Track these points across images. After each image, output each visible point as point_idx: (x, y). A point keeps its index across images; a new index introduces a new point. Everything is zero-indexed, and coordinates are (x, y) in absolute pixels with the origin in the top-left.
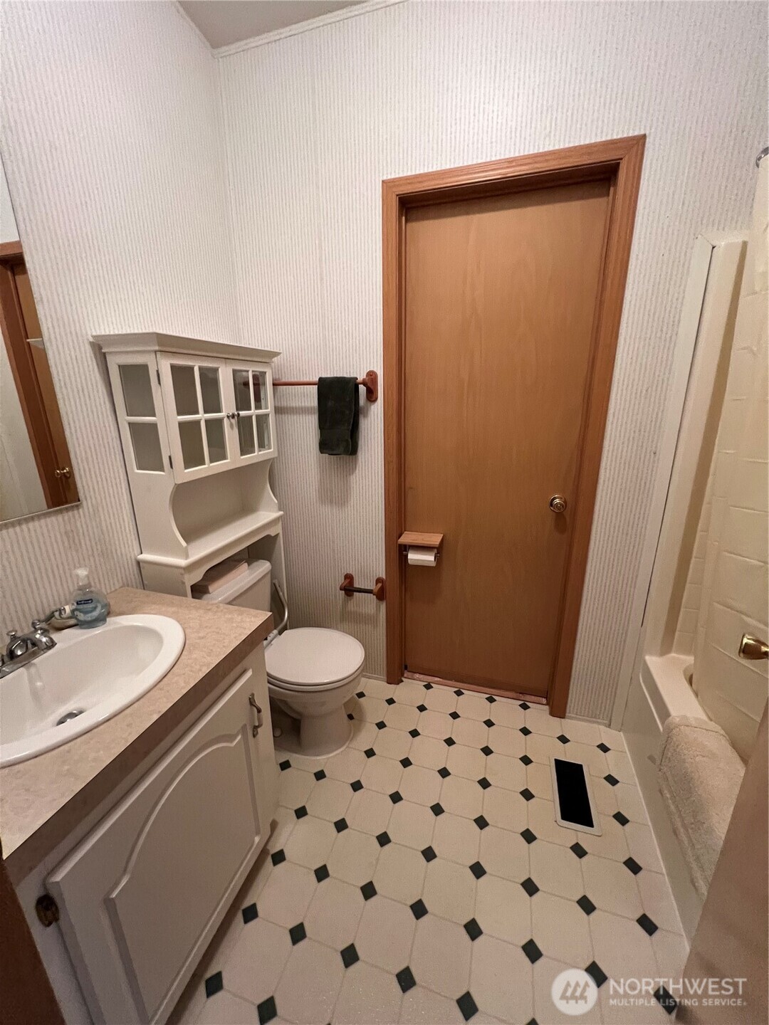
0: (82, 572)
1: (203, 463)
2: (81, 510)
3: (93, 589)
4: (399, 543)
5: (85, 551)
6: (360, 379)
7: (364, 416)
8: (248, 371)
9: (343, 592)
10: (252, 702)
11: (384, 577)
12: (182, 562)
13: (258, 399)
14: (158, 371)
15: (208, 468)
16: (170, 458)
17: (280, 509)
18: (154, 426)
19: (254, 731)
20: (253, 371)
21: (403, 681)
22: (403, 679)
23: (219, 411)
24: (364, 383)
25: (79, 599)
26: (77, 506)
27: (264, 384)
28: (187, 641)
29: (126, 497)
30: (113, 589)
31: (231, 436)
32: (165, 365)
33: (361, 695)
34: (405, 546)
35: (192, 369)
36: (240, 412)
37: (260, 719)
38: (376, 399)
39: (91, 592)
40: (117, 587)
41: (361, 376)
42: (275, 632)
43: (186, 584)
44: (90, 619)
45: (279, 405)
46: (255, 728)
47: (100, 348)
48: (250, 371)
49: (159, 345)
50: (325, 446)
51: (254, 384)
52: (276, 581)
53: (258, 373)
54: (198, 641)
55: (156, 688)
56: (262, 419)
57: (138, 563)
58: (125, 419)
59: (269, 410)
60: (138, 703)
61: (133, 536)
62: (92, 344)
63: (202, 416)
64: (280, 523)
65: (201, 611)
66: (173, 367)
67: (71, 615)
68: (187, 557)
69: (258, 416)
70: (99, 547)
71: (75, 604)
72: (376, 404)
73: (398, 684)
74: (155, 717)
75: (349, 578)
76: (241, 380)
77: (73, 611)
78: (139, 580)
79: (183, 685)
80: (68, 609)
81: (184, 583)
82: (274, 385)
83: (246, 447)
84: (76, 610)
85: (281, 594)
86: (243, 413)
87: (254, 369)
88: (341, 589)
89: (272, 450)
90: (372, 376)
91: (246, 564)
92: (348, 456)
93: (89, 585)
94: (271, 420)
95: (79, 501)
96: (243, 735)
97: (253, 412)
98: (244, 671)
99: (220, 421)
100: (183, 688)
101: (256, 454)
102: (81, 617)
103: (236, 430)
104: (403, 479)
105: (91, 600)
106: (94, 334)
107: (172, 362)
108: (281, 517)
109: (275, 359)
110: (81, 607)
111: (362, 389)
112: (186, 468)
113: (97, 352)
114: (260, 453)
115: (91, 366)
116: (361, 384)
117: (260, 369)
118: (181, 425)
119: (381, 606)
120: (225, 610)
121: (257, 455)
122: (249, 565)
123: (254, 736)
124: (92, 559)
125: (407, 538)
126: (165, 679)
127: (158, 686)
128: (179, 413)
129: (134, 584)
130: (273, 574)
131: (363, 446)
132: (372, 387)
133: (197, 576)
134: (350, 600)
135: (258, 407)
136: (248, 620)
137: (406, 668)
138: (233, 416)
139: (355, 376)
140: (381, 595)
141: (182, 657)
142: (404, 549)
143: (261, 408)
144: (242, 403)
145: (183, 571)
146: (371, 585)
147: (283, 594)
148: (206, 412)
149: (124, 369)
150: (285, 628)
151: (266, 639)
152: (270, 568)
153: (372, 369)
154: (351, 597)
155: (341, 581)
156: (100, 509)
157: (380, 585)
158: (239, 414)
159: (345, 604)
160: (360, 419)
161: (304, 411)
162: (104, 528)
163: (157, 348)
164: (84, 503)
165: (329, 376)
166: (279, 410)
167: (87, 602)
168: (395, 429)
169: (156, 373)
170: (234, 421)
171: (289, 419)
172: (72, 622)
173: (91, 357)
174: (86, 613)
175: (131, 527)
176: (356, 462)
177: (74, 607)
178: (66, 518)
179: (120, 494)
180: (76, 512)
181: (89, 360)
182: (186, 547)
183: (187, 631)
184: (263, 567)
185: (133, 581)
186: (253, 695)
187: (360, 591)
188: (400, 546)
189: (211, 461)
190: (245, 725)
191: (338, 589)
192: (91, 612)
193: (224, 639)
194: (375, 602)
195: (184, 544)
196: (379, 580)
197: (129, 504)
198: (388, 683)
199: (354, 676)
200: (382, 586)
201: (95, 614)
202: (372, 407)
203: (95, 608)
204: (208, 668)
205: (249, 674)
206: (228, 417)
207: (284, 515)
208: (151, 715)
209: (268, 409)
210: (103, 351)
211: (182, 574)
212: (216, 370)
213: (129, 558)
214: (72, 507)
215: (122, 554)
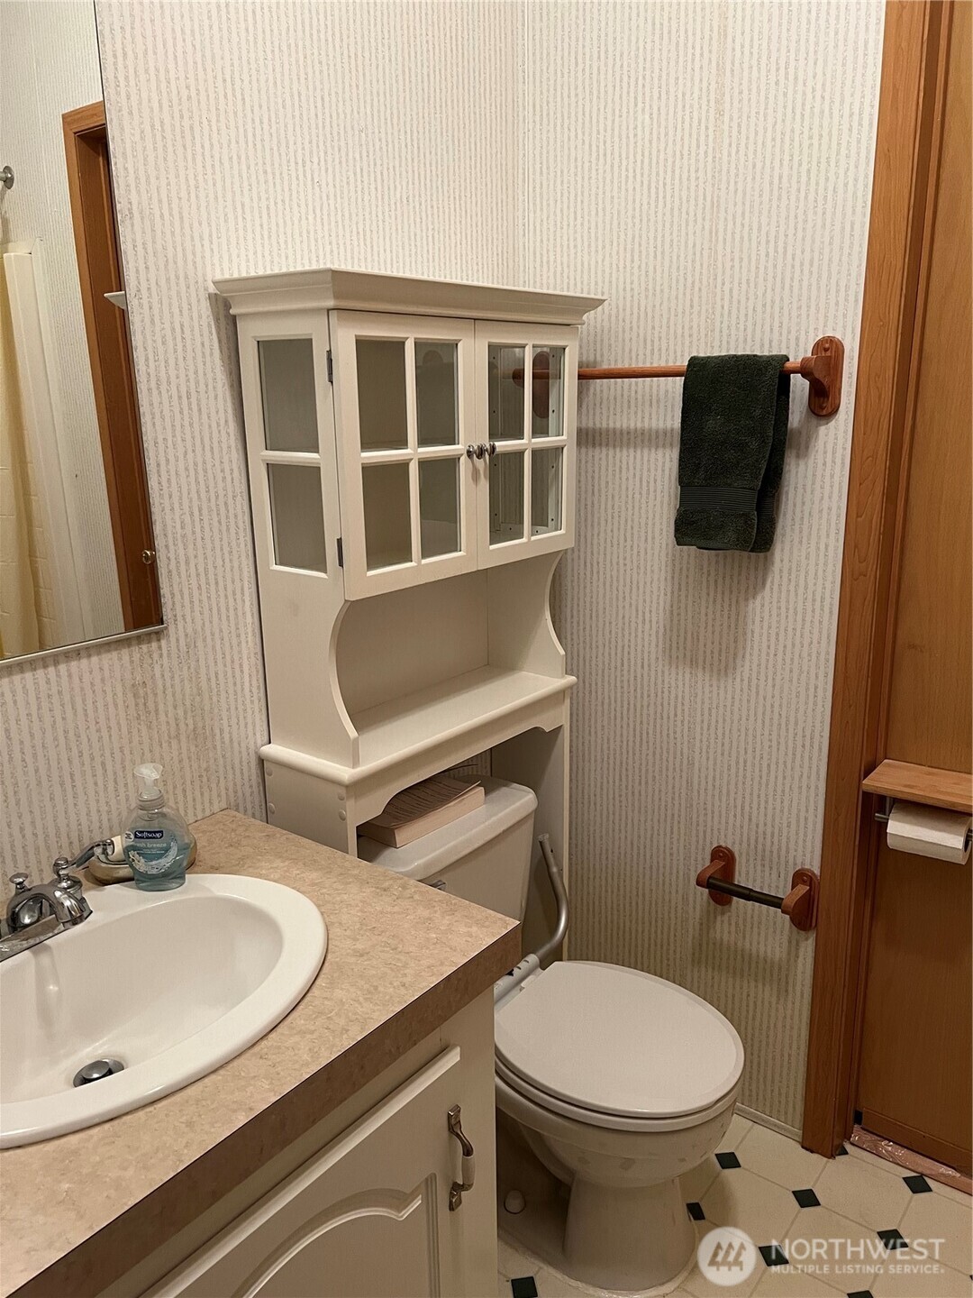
0: (150, 773)
1: (407, 557)
2: (163, 642)
3: (165, 810)
4: (864, 788)
5: (164, 728)
6: (795, 359)
7: (798, 456)
8: (523, 347)
9: (706, 891)
10: (453, 1126)
11: (817, 871)
12: (345, 772)
13: (541, 409)
14: (329, 352)
15: (419, 569)
16: (340, 541)
17: (568, 672)
18: (314, 472)
19: (452, 1195)
20: (534, 346)
21: (845, 1152)
22: (848, 1147)
23: (452, 440)
24: (805, 371)
25: (141, 825)
26: (157, 633)
27: (559, 376)
28: (329, 957)
29: (250, 619)
30: (208, 813)
31: (473, 497)
32: (345, 342)
33: (729, 1161)
34: (882, 798)
35: (400, 345)
36: (497, 444)
37: (467, 1171)
38: (835, 410)
39: (164, 815)
40: (216, 808)
41: (799, 351)
42: (533, 959)
43: (348, 821)
44: (154, 872)
45: (591, 425)
46: (456, 1189)
47: (227, 306)
48: (528, 345)
49: (336, 297)
50: (689, 528)
51: (535, 376)
52: (545, 838)
53: (545, 349)
54: (353, 960)
55: (251, 1051)
56: (546, 460)
57: (261, 761)
58: (261, 455)
59: (564, 437)
60: (213, 1077)
61: (258, 706)
62: (214, 299)
63: (413, 452)
64: (568, 701)
65: (368, 890)
66: (363, 345)
67: (123, 857)
68: (355, 763)
69: (536, 453)
70: (190, 721)
71: (132, 836)
72: (832, 423)
73: (832, 1156)
74: (241, 1120)
75: (723, 857)
76: (505, 367)
77: (127, 850)
78: (258, 799)
79: (306, 1057)
80: (119, 843)
81: (343, 819)
82: (581, 377)
83: (503, 523)
84: (133, 848)
85: (554, 870)
86: (503, 445)
87: (538, 342)
88: (699, 883)
89: (563, 531)
90: (829, 351)
91: (482, 789)
92: (745, 554)
93: (159, 801)
94: (567, 461)
95: (162, 622)
96: (426, 1200)
97: (527, 442)
98: (443, 1050)
99: (452, 462)
100: (307, 1064)
101: (524, 540)
102: (141, 865)
103: (484, 485)
104: (891, 619)
105: (161, 832)
106: (219, 277)
107: (358, 334)
108: (571, 687)
109: (588, 317)
110: (141, 844)
111: (800, 386)
112: (370, 566)
113: (222, 313)
114: (533, 538)
115: (207, 344)
116: (795, 372)
117: (550, 340)
118: (369, 471)
119: (803, 945)
120: (417, 897)
121: (529, 543)
122: (486, 793)
123: (452, 1208)
124: (174, 743)
125: (889, 778)
126: (273, 1035)
127: (256, 1049)
128: (367, 444)
129: (249, 806)
130: (540, 819)
131: (788, 530)
132: (826, 382)
133: (371, 807)
134: (723, 914)
135: (540, 429)
136: (463, 929)
137: (858, 1118)
138: (481, 453)
139: (783, 353)
140: (803, 915)
141: (315, 991)
142: (876, 807)
143: (545, 433)
144: (504, 420)
145: (343, 792)
146: (781, 887)
147: (561, 870)
148: (423, 442)
149: (265, 347)
150: (556, 955)
151: (511, 974)
152: (534, 805)
153: (830, 334)
154: (726, 907)
155: (702, 861)
156: (200, 644)
157: (802, 889)
158: (493, 448)
159: (707, 923)
160: (787, 460)
161: (647, 439)
162: (204, 685)
163: (331, 303)
164: (172, 629)
165: (716, 354)
166: (586, 438)
167: (154, 834)
168: (879, 489)
169: (325, 354)
170: (481, 464)
171: (607, 459)
172: (124, 871)
173: (209, 325)
174: (149, 858)
175: (254, 683)
176: (767, 566)
177: (130, 842)
178: (136, 656)
179: (240, 613)
180: (154, 645)
181: (206, 333)
182: (356, 740)
183: (335, 931)
184: (519, 801)
185: (249, 799)
186: (457, 1109)
187: (749, 895)
188: (867, 796)
189: (426, 553)
190: (433, 1177)
191: (693, 882)
192: (160, 856)
193: (405, 966)
194: (786, 931)
195: (352, 732)
196: (800, 877)
197: (254, 634)
198: (803, 1147)
199: (711, 1114)
200: (810, 890)
201: (166, 862)
202: (822, 429)
203: (167, 850)
204: (363, 1029)
205: (453, 1058)
206: (469, 454)
207: (577, 684)
208: (235, 1111)
209: (562, 436)
210: (232, 312)
211: (342, 799)
212: (452, 346)
213: (244, 749)
214: (149, 634)
215: (231, 740)
